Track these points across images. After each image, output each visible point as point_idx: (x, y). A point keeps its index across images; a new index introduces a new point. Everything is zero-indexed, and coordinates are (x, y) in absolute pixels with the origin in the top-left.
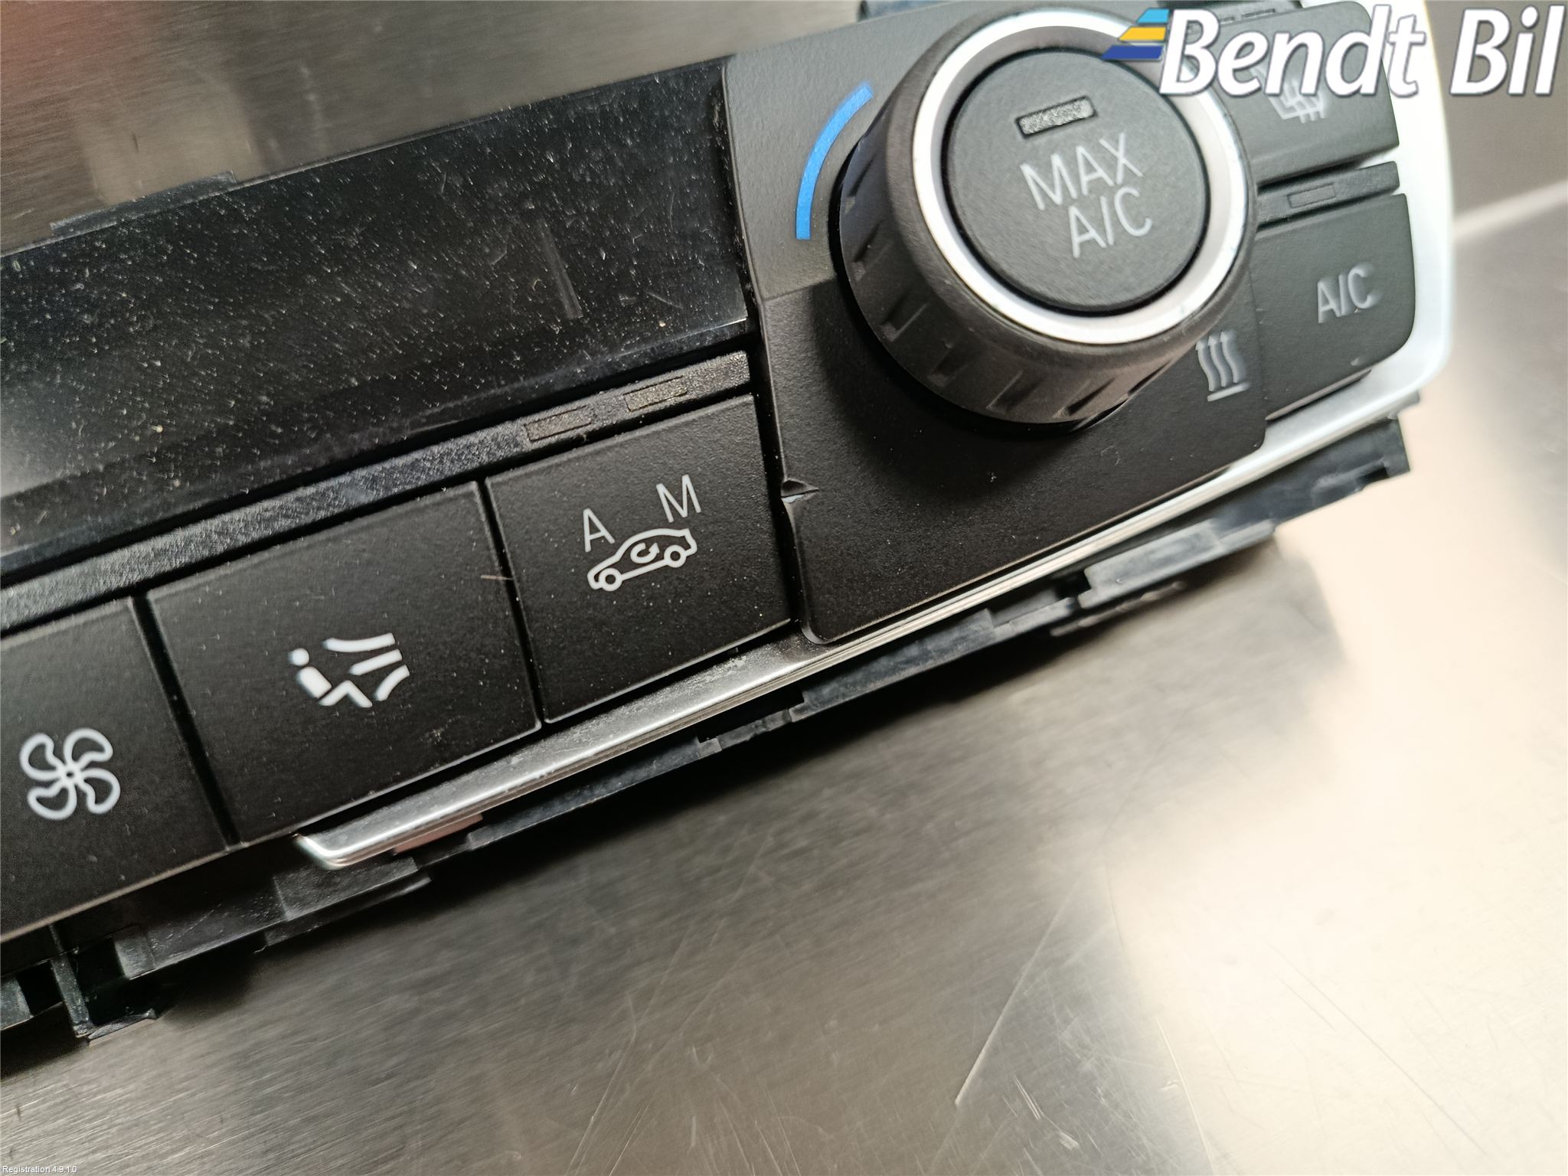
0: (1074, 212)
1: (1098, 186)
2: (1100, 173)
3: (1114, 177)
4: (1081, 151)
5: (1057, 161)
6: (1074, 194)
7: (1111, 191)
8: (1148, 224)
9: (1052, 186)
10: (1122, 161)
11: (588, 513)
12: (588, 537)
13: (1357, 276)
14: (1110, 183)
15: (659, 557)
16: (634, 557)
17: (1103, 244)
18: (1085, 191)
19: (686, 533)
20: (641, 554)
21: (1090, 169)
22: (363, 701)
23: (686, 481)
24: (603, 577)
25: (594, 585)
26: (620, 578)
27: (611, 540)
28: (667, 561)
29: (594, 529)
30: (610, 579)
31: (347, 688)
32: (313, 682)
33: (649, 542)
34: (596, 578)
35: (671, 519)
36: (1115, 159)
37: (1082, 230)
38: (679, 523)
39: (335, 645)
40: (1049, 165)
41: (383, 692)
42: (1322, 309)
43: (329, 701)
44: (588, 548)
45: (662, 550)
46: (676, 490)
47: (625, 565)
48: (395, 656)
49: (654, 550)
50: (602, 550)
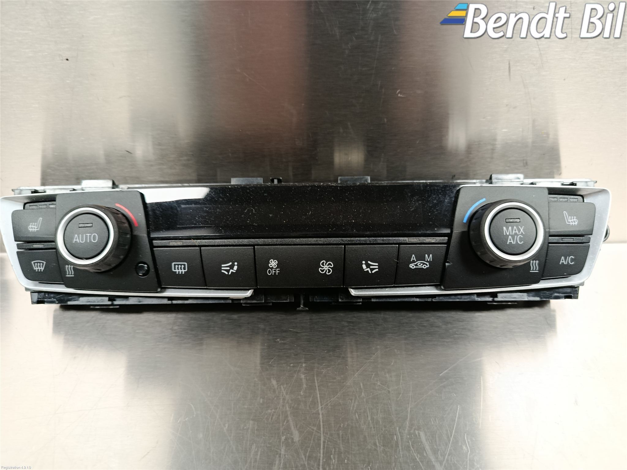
0: (510, 237)
1: (516, 234)
2: (517, 232)
3: (519, 233)
4: (515, 227)
5: (510, 228)
6: (511, 234)
7: (518, 235)
8: (522, 242)
9: (508, 232)
10: (522, 230)
11: (413, 255)
12: (412, 259)
13: (572, 258)
14: (518, 234)
15: (422, 266)
16: (418, 264)
17: (513, 243)
18: (513, 234)
19: (428, 263)
20: (420, 264)
21: (515, 231)
22: (370, 272)
23: (431, 255)
24: (412, 266)
25: (410, 267)
26: (415, 267)
27: (415, 261)
28: (423, 267)
29: (413, 258)
30: (413, 267)
31: (369, 269)
32: (364, 266)
33: (421, 263)
34: (411, 266)
35: (426, 260)
36: (520, 230)
37: (510, 240)
38: (427, 261)
39: (369, 262)
40: (509, 228)
41: (373, 272)
42: (561, 262)
43: (365, 270)
44: (411, 261)
45: (423, 265)
46: (429, 257)
47: (416, 265)
48: (377, 267)
49: (422, 264)
50: (414, 262)
